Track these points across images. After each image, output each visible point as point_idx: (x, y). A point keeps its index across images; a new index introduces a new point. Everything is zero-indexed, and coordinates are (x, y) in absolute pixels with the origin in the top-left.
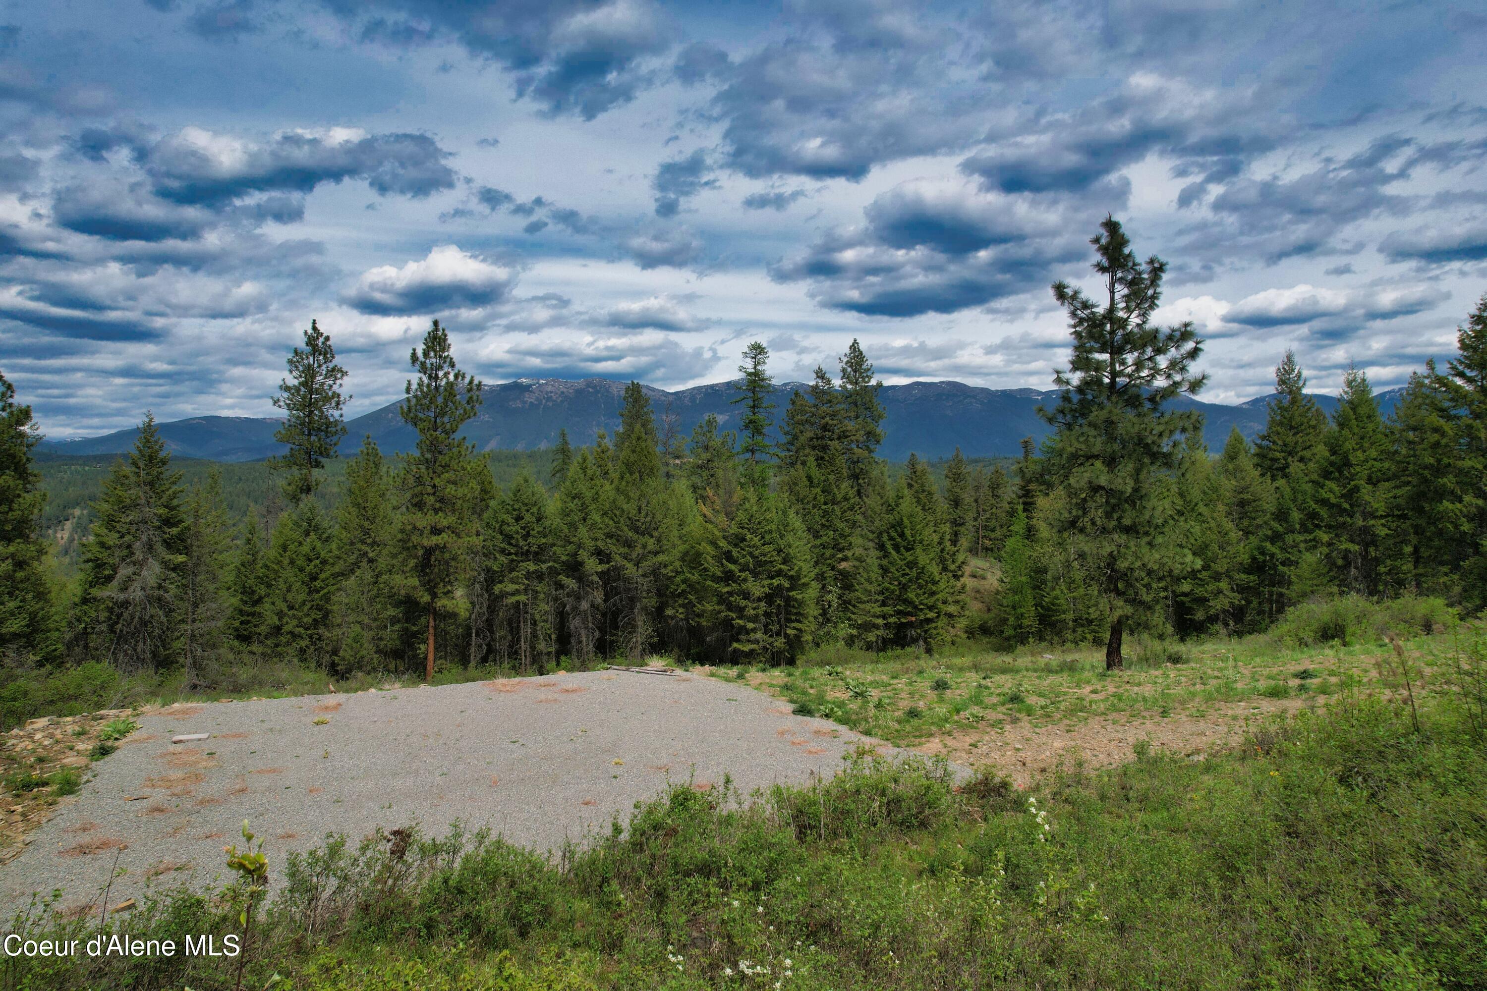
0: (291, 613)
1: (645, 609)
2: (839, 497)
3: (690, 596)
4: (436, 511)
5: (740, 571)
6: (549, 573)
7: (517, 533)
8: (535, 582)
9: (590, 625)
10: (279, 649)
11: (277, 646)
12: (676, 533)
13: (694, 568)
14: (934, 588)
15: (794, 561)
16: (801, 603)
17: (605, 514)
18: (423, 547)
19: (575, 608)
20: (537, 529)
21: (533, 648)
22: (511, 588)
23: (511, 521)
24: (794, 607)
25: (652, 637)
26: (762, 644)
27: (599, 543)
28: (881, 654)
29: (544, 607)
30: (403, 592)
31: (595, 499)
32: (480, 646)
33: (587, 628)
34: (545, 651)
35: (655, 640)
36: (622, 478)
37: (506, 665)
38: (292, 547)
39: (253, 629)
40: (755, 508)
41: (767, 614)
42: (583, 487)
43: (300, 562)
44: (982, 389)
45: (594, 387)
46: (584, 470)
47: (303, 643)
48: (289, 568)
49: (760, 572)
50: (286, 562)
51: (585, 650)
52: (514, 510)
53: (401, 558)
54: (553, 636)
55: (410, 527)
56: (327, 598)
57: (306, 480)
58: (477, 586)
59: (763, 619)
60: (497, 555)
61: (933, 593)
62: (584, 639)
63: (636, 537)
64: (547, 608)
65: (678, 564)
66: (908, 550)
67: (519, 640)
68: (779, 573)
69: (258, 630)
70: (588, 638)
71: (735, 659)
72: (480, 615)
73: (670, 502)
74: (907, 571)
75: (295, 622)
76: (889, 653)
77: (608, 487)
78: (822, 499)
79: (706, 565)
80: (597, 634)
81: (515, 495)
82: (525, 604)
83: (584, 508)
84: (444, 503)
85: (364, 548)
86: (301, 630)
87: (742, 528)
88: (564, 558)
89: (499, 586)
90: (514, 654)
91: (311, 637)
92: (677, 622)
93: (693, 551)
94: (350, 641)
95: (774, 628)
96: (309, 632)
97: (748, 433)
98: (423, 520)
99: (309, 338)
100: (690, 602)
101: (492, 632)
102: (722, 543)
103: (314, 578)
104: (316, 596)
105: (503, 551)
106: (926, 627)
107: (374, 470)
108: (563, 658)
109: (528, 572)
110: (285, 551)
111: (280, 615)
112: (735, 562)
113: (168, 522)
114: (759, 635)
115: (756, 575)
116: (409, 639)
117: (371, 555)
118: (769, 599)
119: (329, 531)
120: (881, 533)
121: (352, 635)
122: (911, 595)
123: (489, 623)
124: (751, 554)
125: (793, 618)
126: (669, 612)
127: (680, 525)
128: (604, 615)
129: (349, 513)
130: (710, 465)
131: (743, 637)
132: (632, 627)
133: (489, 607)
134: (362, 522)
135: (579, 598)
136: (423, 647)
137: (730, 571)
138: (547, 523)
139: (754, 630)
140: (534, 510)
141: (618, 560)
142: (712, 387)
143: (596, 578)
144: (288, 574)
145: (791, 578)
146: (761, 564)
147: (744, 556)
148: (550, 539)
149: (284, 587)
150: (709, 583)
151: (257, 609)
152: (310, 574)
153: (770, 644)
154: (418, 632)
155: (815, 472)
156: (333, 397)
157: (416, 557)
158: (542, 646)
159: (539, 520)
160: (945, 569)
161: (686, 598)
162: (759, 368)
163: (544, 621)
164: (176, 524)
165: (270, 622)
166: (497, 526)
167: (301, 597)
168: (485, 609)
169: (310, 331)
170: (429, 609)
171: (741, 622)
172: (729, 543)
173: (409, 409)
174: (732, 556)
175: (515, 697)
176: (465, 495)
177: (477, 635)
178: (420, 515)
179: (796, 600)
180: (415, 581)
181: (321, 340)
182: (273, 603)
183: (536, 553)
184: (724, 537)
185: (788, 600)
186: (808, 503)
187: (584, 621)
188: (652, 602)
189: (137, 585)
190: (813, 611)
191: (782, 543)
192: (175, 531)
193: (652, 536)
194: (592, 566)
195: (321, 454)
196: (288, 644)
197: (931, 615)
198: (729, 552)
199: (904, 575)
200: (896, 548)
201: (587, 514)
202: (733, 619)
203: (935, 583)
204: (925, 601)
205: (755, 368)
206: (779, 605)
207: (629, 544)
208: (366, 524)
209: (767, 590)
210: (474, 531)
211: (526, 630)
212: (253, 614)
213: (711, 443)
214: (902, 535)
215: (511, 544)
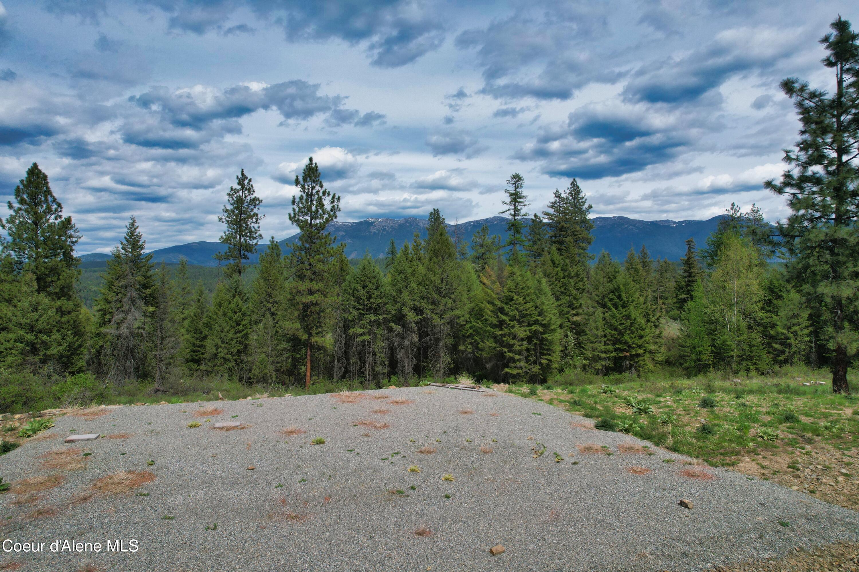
0: (223, 345)
1: (446, 346)
2: (573, 274)
3: (475, 337)
4: (311, 280)
5: (510, 320)
6: (384, 322)
7: (364, 295)
8: (375, 328)
9: (410, 356)
10: (216, 368)
11: (214, 366)
12: (466, 296)
13: (478, 319)
14: (642, 333)
15: (546, 314)
16: (551, 343)
17: (420, 284)
18: (303, 304)
19: (400, 345)
20: (376, 294)
21: (373, 370)
22: (360, 331)
23: (359, 288)
24: (546, 345)
25: (450, 364)
26: (524, 369)
27: (416, 303)
28: (606, 377)
29: (381, 343)
30: (290, 332)
31: (413, 275)
32: (340, 368)
33: (408, 358)
34: (381, 372)
35: (452, 366)
36: (431, 260)
37: (356, 381)
38: (225, 305)
39: (201, 356)
40: (519, 279)
41: (528, 350)
42: (405, 266)
43: (230, 314)
44: (639, 220)
45: (410, 223)
46: (406, 255)
47: (231, 365)
48: (222, 318)
49: (523, 321)
50: (221, 313)
51: (407, 372)
52: (362, 281)
53: (290, 310)
54: (387, 363)
55: (295, 291)
56: (246, 336)
57: (238, 266)
58: (338, 329)
59: (525, 353)
60: (351, 310)
61: (641, 337)
62: (406, 365)
63: (440, 298)
64: (382, 344)
65: (467, 316)
66: (623, 307)
67: (365, 365)
68: (536, 322)
69: (204, 356)
70: (408, 365)
71: (505, 379)
72: (340, 348)
73: (462, 276)
74: (624, 322)
75: (226, 351)
76: (612, 377)
77: (421, 267)
78: (561, 274)
79: (487, 317)
80: (415, 362)
81: (362, 272)
82: (368, 342)
83: (406, 279)
84: (317, 275)
85: (270, 305)
86: (230, 357)
87: (511, 292)
88: (393, 312)
89: (353, 330)
90: (361, 373)
91: (236, 361)
92: (467, 354)
93: (477, 309)
94: (257, 364)
95: (532, 359)
96: (235, 358)
97: (511, 233)
98: (303, 286)
99: (239, 180)
100: (476, 341)
101: (348, 359)
102: (497, 302)
103: (238, 324)
104: (239, 335)
105: (354, 308)
106: (636, 360)
107: (276, 258)
108: (392, 376)
109: (371, 321)
110: (220, 307)
111: (217, 346)
112: (506, 314)
113: (145, 286)
114: (523, 364)
115: (520, 323)
116: (296, 363)
117: (272, 310)
118: (529, 339)
119: (248, 295)
120: (603, 296)
121: (260, 360)
122: (627, 338)
123: (346, 355)
124: (517, 309)
125: (545, 352)
126: (461, 348)
127: (469, 291)
128: (419, 349)
129: (259, 283)
130: (484, 256)
131: (511, 365)
132: (437, 357)
133: (346, 343)
134: (267, 289)
135: (403, 338)
136: (303, 368)
137: (504, 321)
138: (383, 290)
139: (519, 360)
140: (375, 281)
141: (428, 313)
142: (477, 222)
143: (413, 325)
144: (222, 321)
145: (543, 325)
146: (522, 316)
147: (512, 311)
148: (385, 300)
149: (219, 329)
150: (489, 328)
151: (203, 343)
152: (236, 321)
153: (529, 369)
154: (301, 358)
155: (557, 258)
156: (254, 216)
157: (299, 310)
158: (379, 369)
159: (377, 288)
160: (648, 321)
161: (473, 339)
162: (518, 190)
163: (380, 353)
164: (149, 288)
165: (211, 351)
166: (351, 291)
167: (230, 336)
168: (343, 344)
169: (240, 176)
170: (307, 344)
171: (511, 355)
172: (502, 302)
173: (295, 214)
174: (504, 310)
175: (355, 407)
176: (329, 269)
177: (338, 361)
178: (301, 282)
179: (547, 340)
180: (298, 326)
181: (246, 182)
182: (213, 340)
183: (376, 310)
184: (499, 299)
185: (542, 340)
186: (552, 277)
187: (406, 352)
188: (450, 341)
189: (124, 326)
190: (558, 348)
191: (538, 302)
192: (148, 291)
193: (450, 298)
194: (411, 317)
195: (247, 250)
196: (221, 365)
197: (640, 351)
198: (502, 308)
199: (621, 324)
200: (616, 306)
201: (408, 284)
202: (505, 352)
203: (643, 330)
204: (636, 342)
205: (515, 190)
206: (536, 344)
207: (434, 303)
208: (270, 290)
209: (528, 333)
210: (335, 293)
211: (369, 359)
212: (202, 346)
213: (485, 243)
214: (619, 297)
215: (360, 303)
